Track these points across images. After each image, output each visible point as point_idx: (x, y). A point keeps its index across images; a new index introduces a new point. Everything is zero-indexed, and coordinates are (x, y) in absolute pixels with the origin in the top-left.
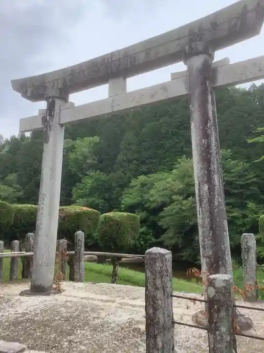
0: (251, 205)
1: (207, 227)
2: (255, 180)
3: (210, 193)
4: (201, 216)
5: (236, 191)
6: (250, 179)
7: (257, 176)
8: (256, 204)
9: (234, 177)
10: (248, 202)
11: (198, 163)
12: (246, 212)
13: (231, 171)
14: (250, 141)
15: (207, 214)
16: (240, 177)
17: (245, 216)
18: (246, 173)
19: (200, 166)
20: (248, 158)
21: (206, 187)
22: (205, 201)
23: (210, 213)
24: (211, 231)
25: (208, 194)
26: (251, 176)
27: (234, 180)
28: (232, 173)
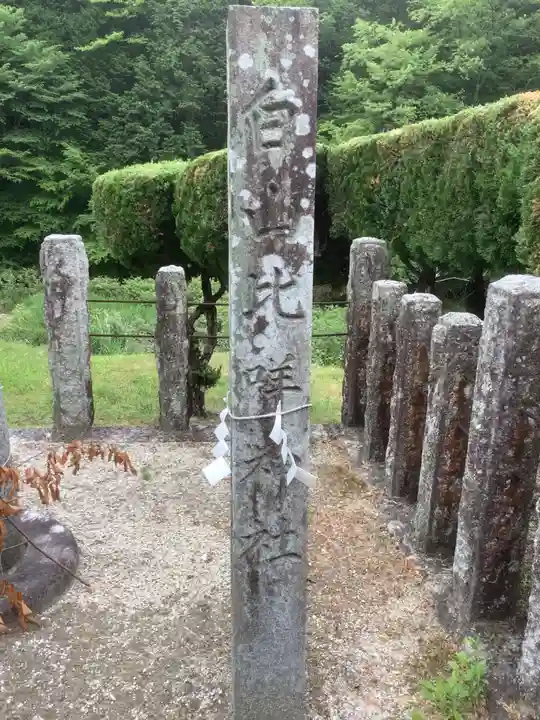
0: (73, 152)
2: (80, 95)
5: (39, 118)
6: (71, 91)
7: (85, 86)
8: (83, 150)
10: (63, 143)
12: (63, 167)
13: (26, 65)
16: (48, 84)
17: (59, 176)
18: (62, 77)
20: (66, 40)
26: (72, 85)
27: (33, 90)
28: (29, 71)
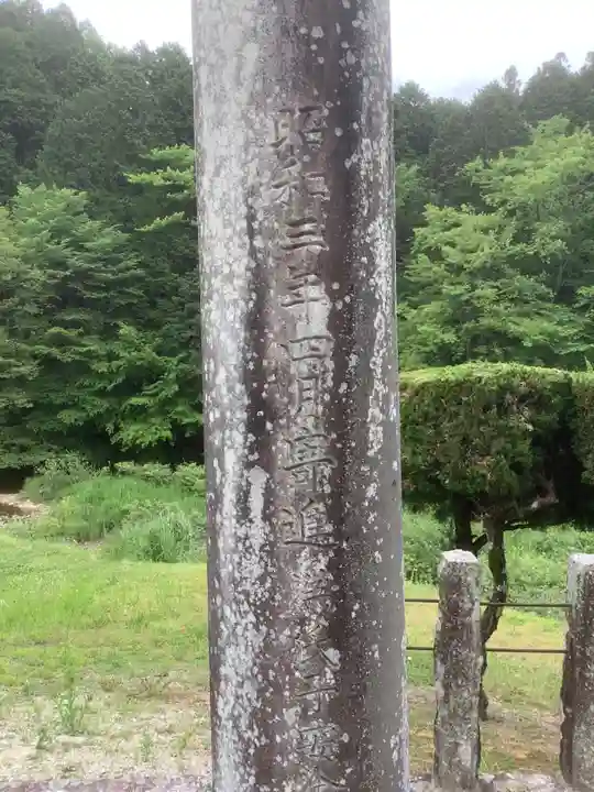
0: (126, 330)
1: (302, 621)
2: (139, 272)
3: (340, 356)
4: (258, 532)
5: (95, 295)
6: (128, 269)
7: (141, 265)
8: (139, 330)
9: (94, 261)
10: (120, 323)
11: (257, 101)
12: (116, 347)
13: (85, 244)
14: (133, 178)
15: (311, 521)
16: (106, 261)
17: (111, 356)
19: (275, 128)
20: (126, 221)
21: (314, 311)
22: (304, 416)
23: (336, 514)
24: (333, 654)
25: (330, 364)
26: (130, 263)
28: (87, 250)
